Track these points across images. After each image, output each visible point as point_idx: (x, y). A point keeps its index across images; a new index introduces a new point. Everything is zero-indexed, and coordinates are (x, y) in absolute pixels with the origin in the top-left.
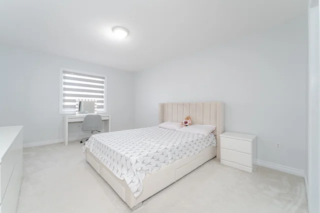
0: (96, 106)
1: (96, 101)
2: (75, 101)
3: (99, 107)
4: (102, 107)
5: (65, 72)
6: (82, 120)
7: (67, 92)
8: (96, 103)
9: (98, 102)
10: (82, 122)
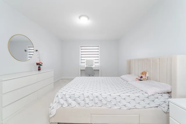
0: (94, 62)
1: (94, 59)
2: (84, 60)
3: (95, 63)
4: (98, 63)
5: (81, 47)
6: (85, 69)
7: (82, 56)
8: (94, 61)
9: (95, 60)
10: (85, 70)
